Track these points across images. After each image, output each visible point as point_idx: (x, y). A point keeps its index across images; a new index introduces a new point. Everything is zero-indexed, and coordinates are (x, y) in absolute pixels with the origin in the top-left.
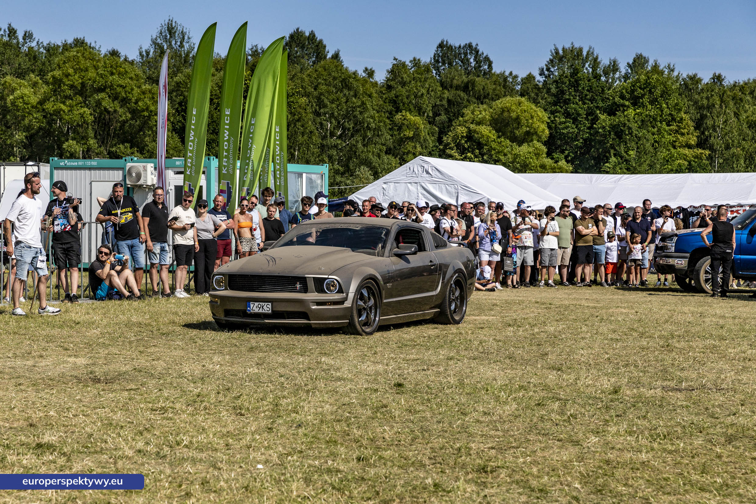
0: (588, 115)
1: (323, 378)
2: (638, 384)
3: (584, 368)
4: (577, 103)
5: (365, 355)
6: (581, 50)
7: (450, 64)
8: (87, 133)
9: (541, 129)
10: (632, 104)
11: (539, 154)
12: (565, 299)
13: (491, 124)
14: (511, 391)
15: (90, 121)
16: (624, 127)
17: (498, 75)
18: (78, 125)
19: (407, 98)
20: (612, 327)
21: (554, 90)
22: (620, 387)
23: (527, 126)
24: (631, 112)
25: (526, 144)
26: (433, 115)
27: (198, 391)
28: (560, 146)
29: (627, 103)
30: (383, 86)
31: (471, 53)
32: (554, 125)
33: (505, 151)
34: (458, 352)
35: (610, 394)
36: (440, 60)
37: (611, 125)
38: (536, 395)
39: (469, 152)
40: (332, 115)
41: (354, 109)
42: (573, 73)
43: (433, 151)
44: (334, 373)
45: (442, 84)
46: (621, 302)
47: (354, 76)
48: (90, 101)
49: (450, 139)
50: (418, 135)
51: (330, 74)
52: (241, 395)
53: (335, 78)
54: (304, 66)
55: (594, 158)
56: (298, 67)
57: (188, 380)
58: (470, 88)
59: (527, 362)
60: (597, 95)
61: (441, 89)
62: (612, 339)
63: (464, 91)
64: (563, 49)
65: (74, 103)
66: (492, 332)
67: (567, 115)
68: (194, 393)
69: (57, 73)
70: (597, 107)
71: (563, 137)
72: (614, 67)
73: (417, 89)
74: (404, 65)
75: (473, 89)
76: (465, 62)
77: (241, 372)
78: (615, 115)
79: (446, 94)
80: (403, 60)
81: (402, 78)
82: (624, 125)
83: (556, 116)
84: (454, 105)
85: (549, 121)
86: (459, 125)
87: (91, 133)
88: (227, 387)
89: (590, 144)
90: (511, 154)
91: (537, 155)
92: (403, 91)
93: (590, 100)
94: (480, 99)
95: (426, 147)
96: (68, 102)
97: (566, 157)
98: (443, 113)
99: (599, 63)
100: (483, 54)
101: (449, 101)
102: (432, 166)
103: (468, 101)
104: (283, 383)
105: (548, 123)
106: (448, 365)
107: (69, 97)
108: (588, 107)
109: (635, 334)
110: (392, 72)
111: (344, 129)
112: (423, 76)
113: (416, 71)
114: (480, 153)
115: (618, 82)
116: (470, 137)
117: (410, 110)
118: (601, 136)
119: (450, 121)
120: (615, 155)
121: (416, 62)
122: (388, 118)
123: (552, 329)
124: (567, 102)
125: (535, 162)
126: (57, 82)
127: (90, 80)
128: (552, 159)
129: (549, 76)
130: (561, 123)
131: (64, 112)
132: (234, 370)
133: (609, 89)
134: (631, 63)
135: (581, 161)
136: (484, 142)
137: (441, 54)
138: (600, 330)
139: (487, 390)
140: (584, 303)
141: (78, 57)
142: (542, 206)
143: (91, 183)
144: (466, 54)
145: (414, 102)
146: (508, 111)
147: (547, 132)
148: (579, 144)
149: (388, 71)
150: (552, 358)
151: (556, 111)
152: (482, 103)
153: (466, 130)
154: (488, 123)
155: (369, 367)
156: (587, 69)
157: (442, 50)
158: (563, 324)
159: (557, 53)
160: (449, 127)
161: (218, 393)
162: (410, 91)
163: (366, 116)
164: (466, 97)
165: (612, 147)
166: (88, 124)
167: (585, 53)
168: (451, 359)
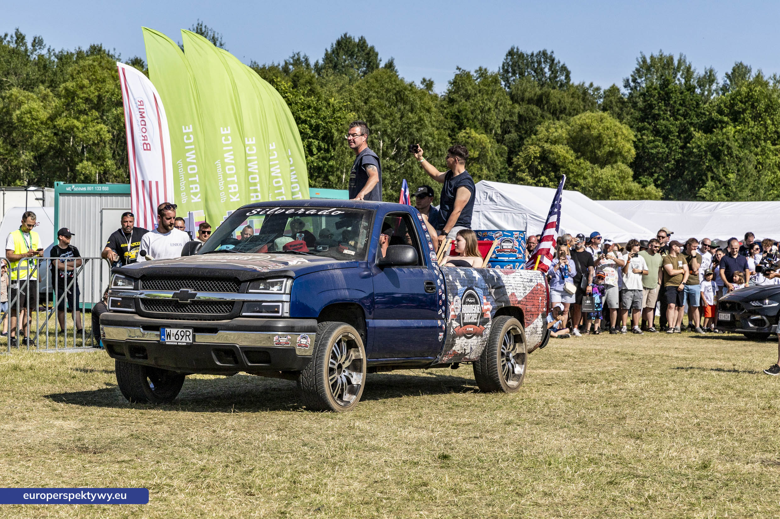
0: (680, 132)
1: (354, 447)
2: (732, 457)
3: (668, 435)
4: (668, 119)
5: (408, 419)
6: (671, 58)
7: (521, 74)
8: (103, 153)
9: (626, 149)
10: (731, 119)
11: (624, 177)
12: (651, 348)
13: (568, 143)
14: (579, 465)
15: (107, 139)
16: (722, 146)
17: (577, 87)
18: (94, 144)
19: (472, 113)
20: (705, 384)
21: (641, 104)
22: (710, 461)
23: (610, 146)
24: (730, 129)
25: (609, 166)
26: (502, 132)
27: (203, 464)
28: (648, 168)
29: (726, 119)
30: (444, 99)
31: (545, 62)
32: (641, 144)
33: (585, 174)
34: (518, 415)
35: (697, 469)
36: (510, 70)
37: (708, 144)
38: (609, 470)
39: (543, 175)
40: (385, 133)
41: (410, 125)
42: (664, 84)
43: (501, 173)
44: (368, 440)
45: (512, 97)
46: (716, 352)
47: (410, 88)
48: (107, 116)
49: (521, 160)
50: (485, 156)
51: (383, 86)
52: (253, 469)
53: (388, 91)
54: (353, 77)
55: (688, 183)
56: (347, 78)
57: (193, 449)
58: (544, 102)
59: (600, 428)
60: (691, 110)
61: (511, 102)
62: (703, 399)
63: (537, 105)
64: (652, 57)
65: (90, 119)
66: (561, 389)
67: (657, 132)
68: (198, 466)
69: (70, 85)
70: (691, 124)
71: (651, 158)
72: (710, 78)
73: (483, 103)
74: (468, 75)
75: (547, 102)
76: (539, 72)
77: (258, 439)
78: (711, 132)
79: (518, 109)
80: (467, 70)
81: (466, 90)
82: (723, 144)
83: (644, 134)
84: (526, 121)
85: (635, 139)
86: (532, 144)
87: (108, 152)
88: (238, 459)
89: (683, 166)
90: (592, 177)
91: (623, 178)
92: (468, 105)
93: (683, 116)
94: (556, 114)
95: (493, 169)
96: (83, 118)
97: (655, 181)
98: (513, 130)
99: (693, 72)
100: (559, 62)
101: (520, 116)
102: (497, 192)
103: (542, 116)
104: (306, 454)
105: (634, 142)
106: (505, 431)
107: (84, 112)
108: (681, 124)
109: (731, 393)
110: (454, 83)
111: (399, 148)
112: (491, 89)
113: (483, 83)
114: (556, 177)
115: (715, 95)
116: (544, 157)
117: (475, 127)
118: (696, 156)
119: (521, 139)
120: (712, 178)
121: (482, 72)
122: (450, 136)
123: (633, 385)
124: (656, 117)
125: (619, 186)
126: (70, 95)
127: (107, 92)
128: (639, 182)
129: (636, 87)
130: (649, 142)
131: (78, 129)
132: (249, 437)
133: (705, 103)
134: (730, 73)
135: (672, 186)
136: (560, 164)
137: (510, 63)
138: (690, 388)
139: (550, 464)
140: (672, 353)
141: (94, 67)
142: (625, 239)
143: (101, 212)
144: (539, 63)
145: (479, 117)
146: (588, 128)
147: (633, 152)
148: (671, 166)
149: (450, 83)
150: (630, 423)
151: (644, 128)
152: (558, 119)
153: (540, 149)
154: (565, 142)
155: (411, 434)
156: (679, 80)
157: (512, 58)
158: (647, 380)
159: (644, 61)
160: (520, 146)
161: (227, 466)
162: (475, 105)
163: (423, 133)
164: (540, 112)
165: (710, 169)
166: (105, 143)
167: (676, 62)
168: (509, 423)
